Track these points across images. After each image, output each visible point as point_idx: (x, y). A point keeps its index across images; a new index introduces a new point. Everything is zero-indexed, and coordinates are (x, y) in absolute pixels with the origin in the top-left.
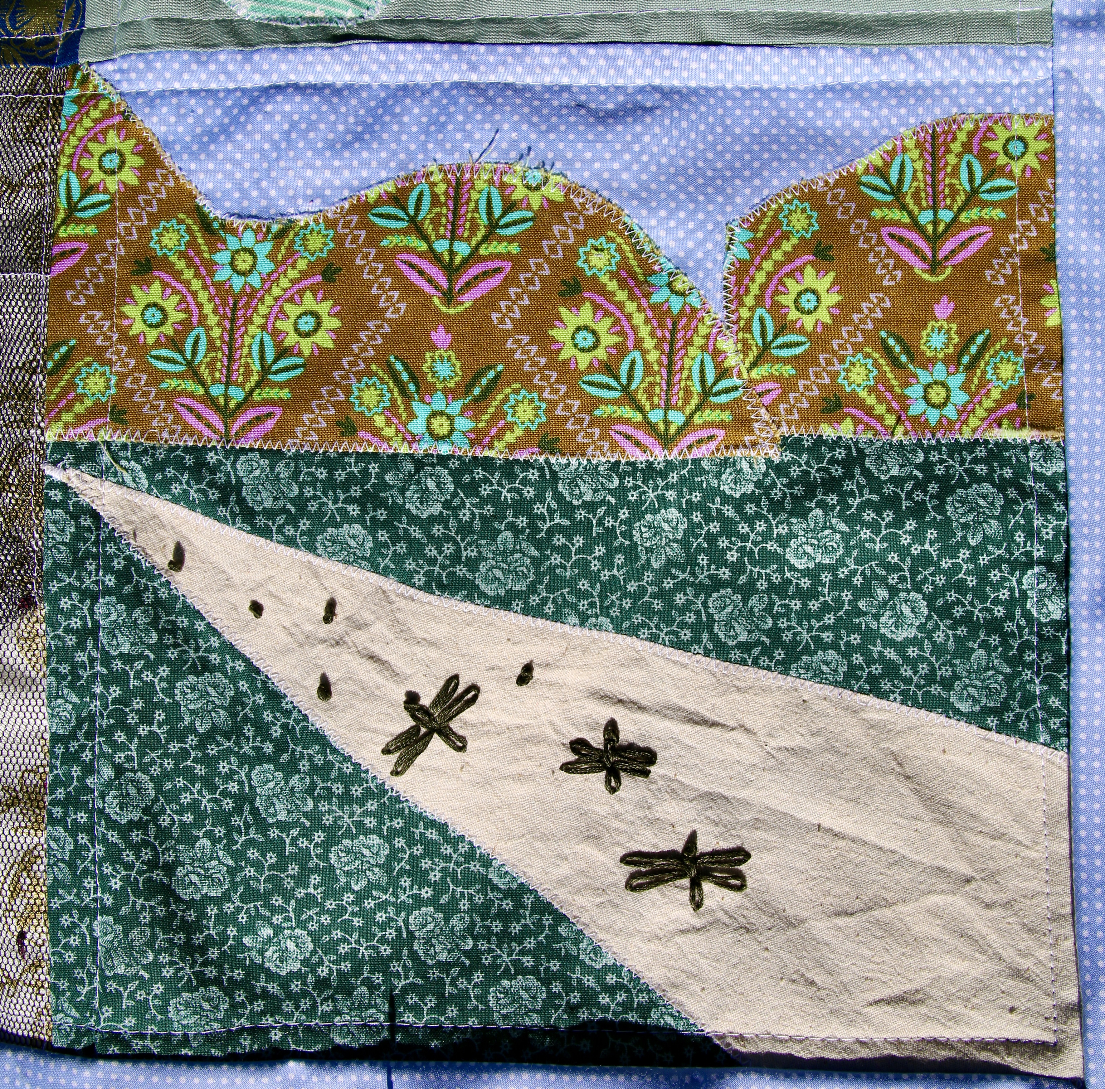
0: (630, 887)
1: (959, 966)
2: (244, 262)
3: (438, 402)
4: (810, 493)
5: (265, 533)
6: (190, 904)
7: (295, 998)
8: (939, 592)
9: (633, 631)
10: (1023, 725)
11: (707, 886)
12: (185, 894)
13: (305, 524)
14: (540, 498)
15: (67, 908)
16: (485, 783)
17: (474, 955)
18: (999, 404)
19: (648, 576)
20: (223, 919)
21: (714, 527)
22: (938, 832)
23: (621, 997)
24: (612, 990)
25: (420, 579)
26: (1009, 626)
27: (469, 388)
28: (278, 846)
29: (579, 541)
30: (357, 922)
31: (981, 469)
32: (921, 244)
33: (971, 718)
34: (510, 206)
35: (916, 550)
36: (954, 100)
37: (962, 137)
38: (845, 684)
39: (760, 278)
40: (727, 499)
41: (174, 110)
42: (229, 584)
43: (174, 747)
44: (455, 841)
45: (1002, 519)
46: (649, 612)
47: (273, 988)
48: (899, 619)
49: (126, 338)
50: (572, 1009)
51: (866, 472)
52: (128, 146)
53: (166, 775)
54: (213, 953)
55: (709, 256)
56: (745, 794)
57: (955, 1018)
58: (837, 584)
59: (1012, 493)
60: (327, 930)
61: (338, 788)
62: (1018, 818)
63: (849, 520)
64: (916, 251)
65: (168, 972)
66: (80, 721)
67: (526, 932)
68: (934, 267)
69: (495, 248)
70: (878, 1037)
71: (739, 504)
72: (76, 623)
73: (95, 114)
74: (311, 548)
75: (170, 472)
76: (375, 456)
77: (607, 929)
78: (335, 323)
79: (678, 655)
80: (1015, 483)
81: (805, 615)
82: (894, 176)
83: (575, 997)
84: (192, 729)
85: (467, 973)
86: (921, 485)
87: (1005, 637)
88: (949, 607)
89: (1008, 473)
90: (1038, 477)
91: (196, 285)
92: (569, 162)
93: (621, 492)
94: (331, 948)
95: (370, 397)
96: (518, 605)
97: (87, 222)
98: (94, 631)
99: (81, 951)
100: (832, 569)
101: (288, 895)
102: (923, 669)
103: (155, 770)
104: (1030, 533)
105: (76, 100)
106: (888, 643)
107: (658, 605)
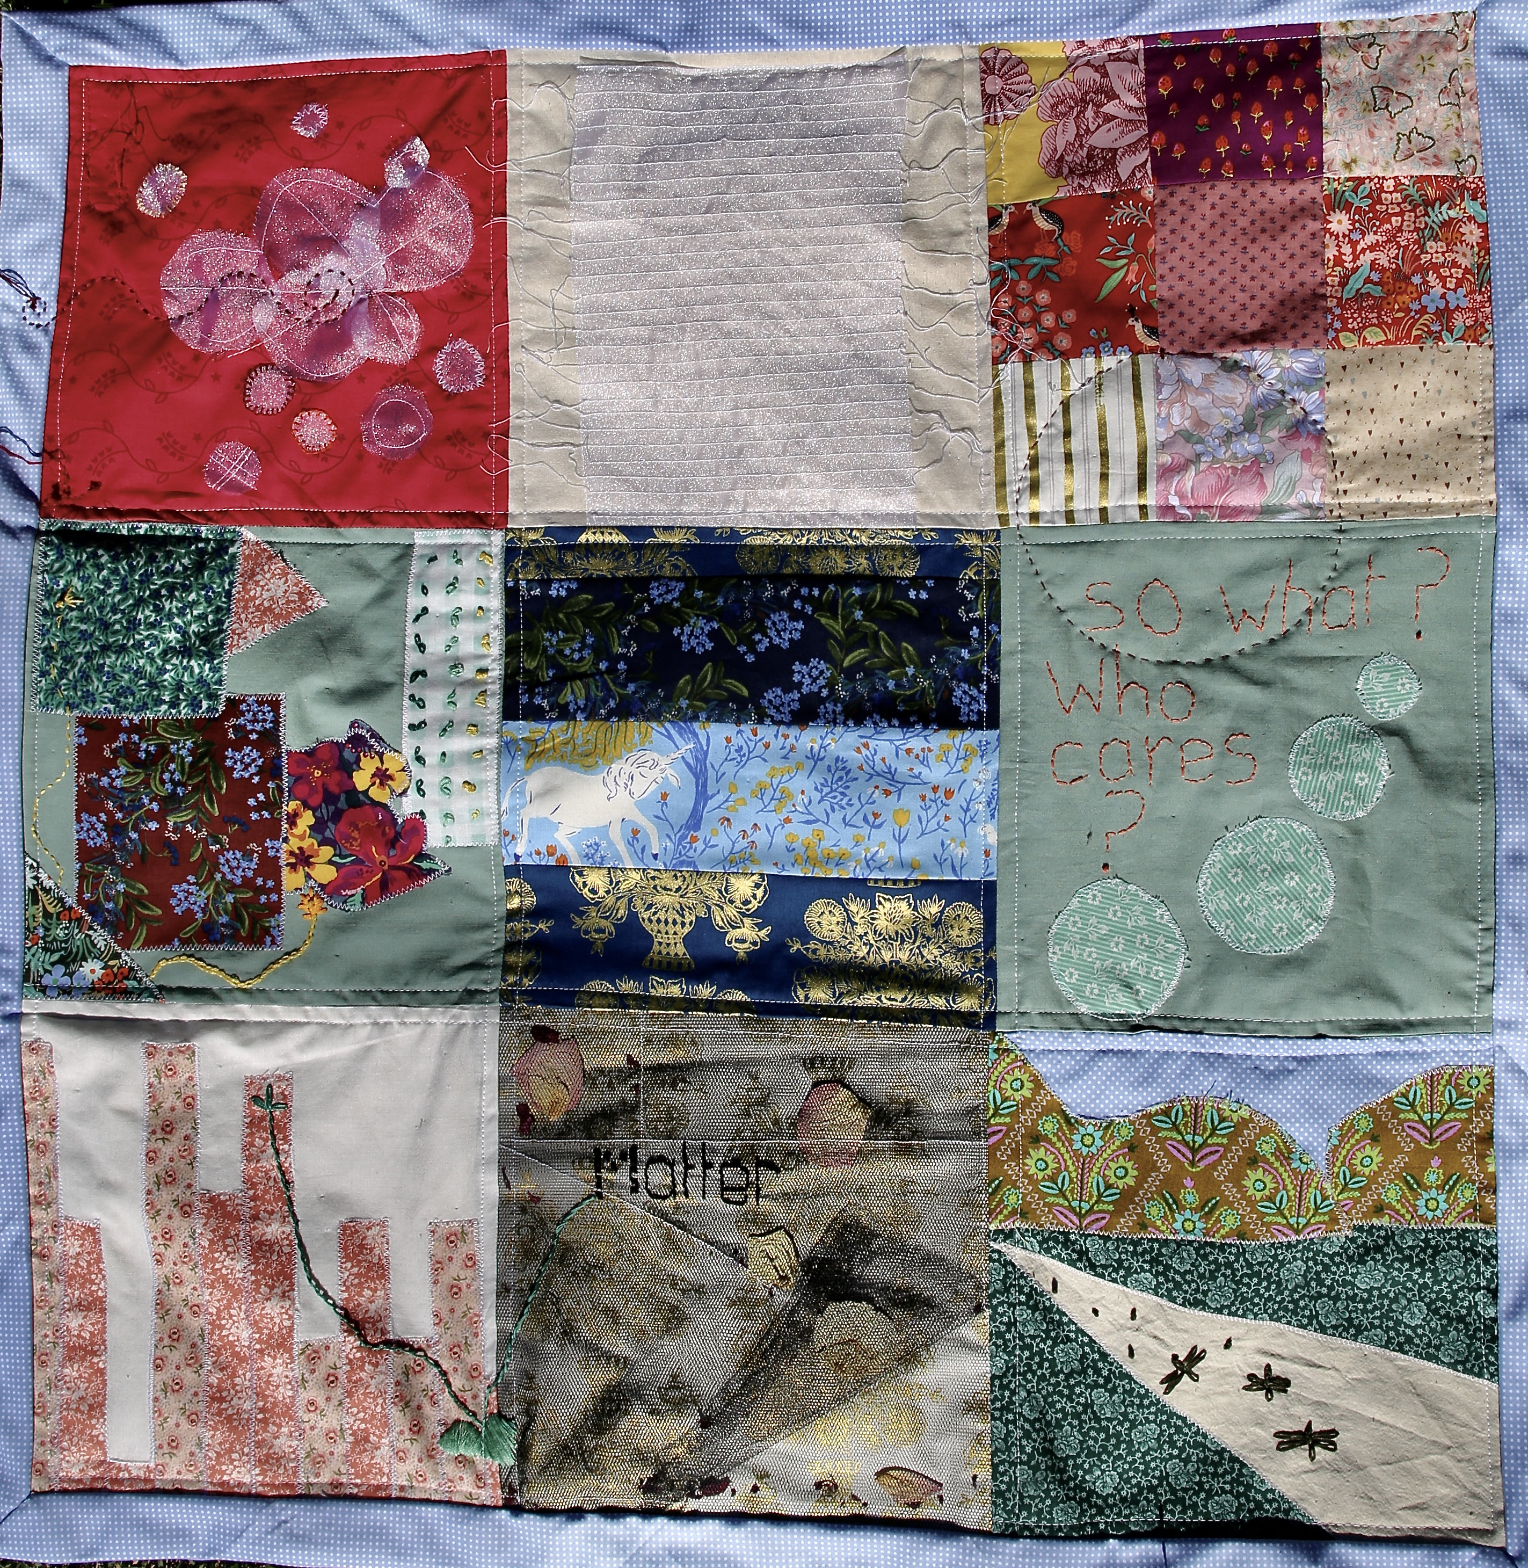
0: (1278, 1449)
1: (1445, 1491)
2: (1088, 1140)
3: (1188, 1214)
4: (1367, 1252)
5: (1102, 1276)
6: (1061, 1459)
7: (1111, 1507)
8: (1433, 1302)
9: (1278, 1320)
10: (1476, 1370)
11: (1317, 1449)
12: (1059, 1454)
13: (1122, 1273)
14: (1237, 1261)
15: (1002, 1462)
16: (1206, 1397)
17: (1200, 1484)
18: (1464, 1209)
19: (1287, 1293)
20: (1076, 1467)
21: (1319, 1268)
22: (1433, 1423)
23: (1275, 1505)
24: (1270, 1502)
25: (1180, 1301)
26: (1468, 1319)
27: (1202, 1208)
28: (1106, 1429)
29: (1255, 1280)
30: (1142, 1467)
31: (1454, 1243)
32: (1424, 1130)
33: (1449, 1365)
34: (1222, 1120)
35: (1421, 1281)
36: (1442, 1059)
37: (1446, 1077)
38: (1386, 1347)
39: (1344, 1152)
40: (1325, 1255)
41: (1050, 1061)
42: (1081, 1299)
43: (1053, 1380)
44: (1190, 1426)
45: (1464, 1268)
46: (1286, 1309)
47: (1100, 1502)
48: (1413, 1315)
49: (1026, 1175)
50: (1251, 1511)
51: (1395, 1243)
52: (1025, 1077)
53: (1049, 1394)
54: (1072, 1484)
55: (1320, 1145)
56: (1336, 1402)
57: (1444, 1517)
58: (1381, 1296)
59: (1469, 1255)
60: (1126, 1471)
61: (1137, 1401)
62: (1475, 1417)
63: (1387, 1267)
64: (1422, 1134)
65: (1053, 1494)
66: (1008, 1369)
67: (1226, 1472)
68: (1431, 1141)
69: (1215, 1140)
70: (1405, 1526)
71: (1331, 1257)
72: (1005, 1319)
73: (1008, 1060)
74: (1125, 1283)
75: (1051, 1243)
76: (1157, 1240)
77: (1267, 1470)
78: (1135, 1173)
79: (1301, 1331)
80: (1471, 1249)
81: (1365, 1311)
82: (1411, 1097)
83: (1252, 1505)
84: (1061, 1371)
85: (1197, 1493)
86: (1423, 1250)
87: (1467, 1325)
88: (1438, 1309)
89: (1468, 1244)
90: (1483, 1246)
91: (1063, 1150)
92: (1252, 1100)
93: (1275, 1257)
94: (1128, 1481)
95: (1154, 1211)
96: (1226, 1311)
97: (1005, 1116)
98: (1015, 1324)
99: (1010, 1484)
100: (1379, 1289)
101: (1109, 1454)
102: (1425, 1340)
103: (1044, 1392)
104: (1478, 1274)
105: (996, 1051)
106: (1407, 1326)
107: (1291, 1306)
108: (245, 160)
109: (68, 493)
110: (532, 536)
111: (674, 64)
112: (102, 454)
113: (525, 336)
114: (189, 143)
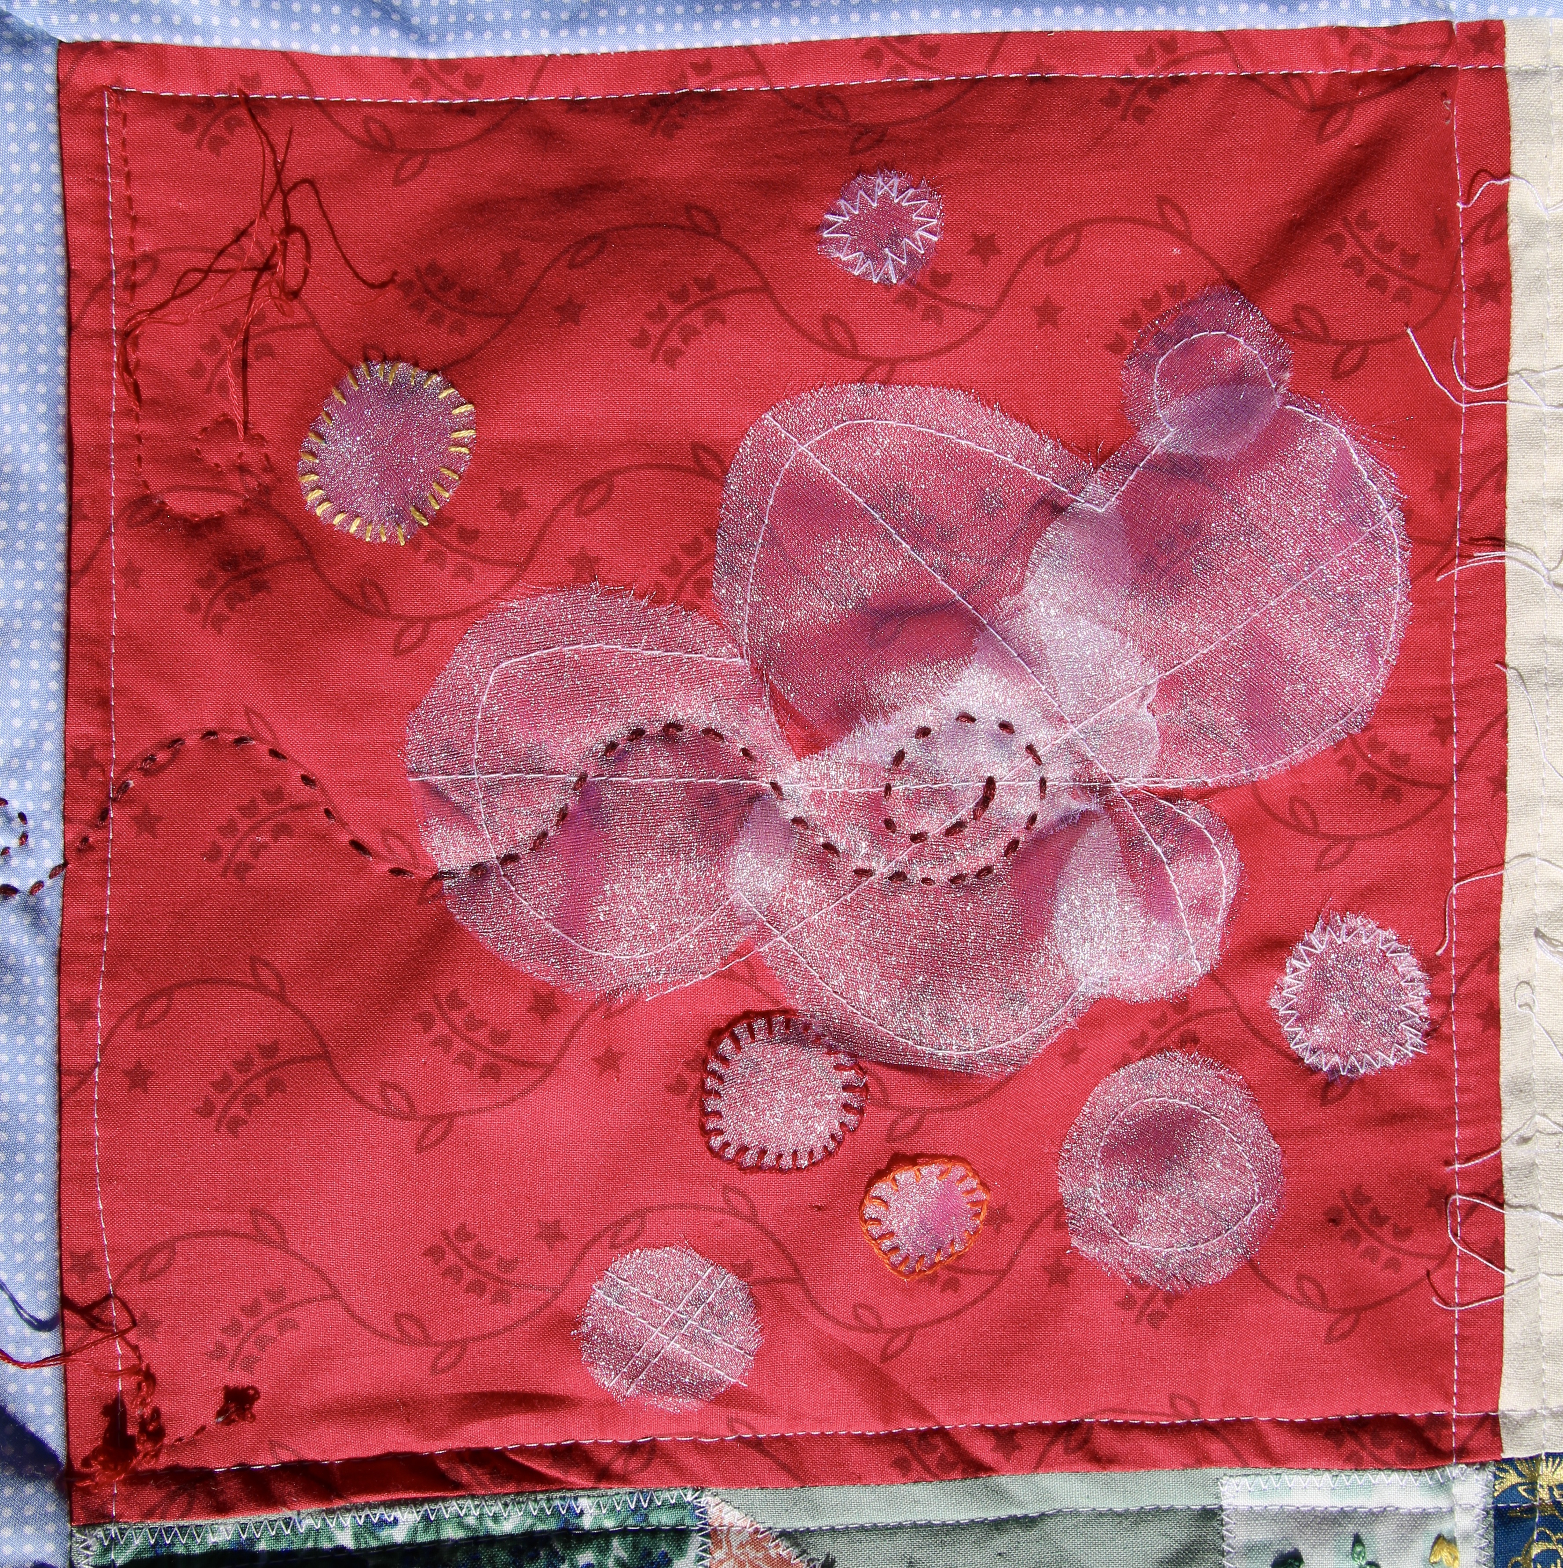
108: (672, 357)
109: (158, 1435)
112: (252, 1310)
114: (469, 295)
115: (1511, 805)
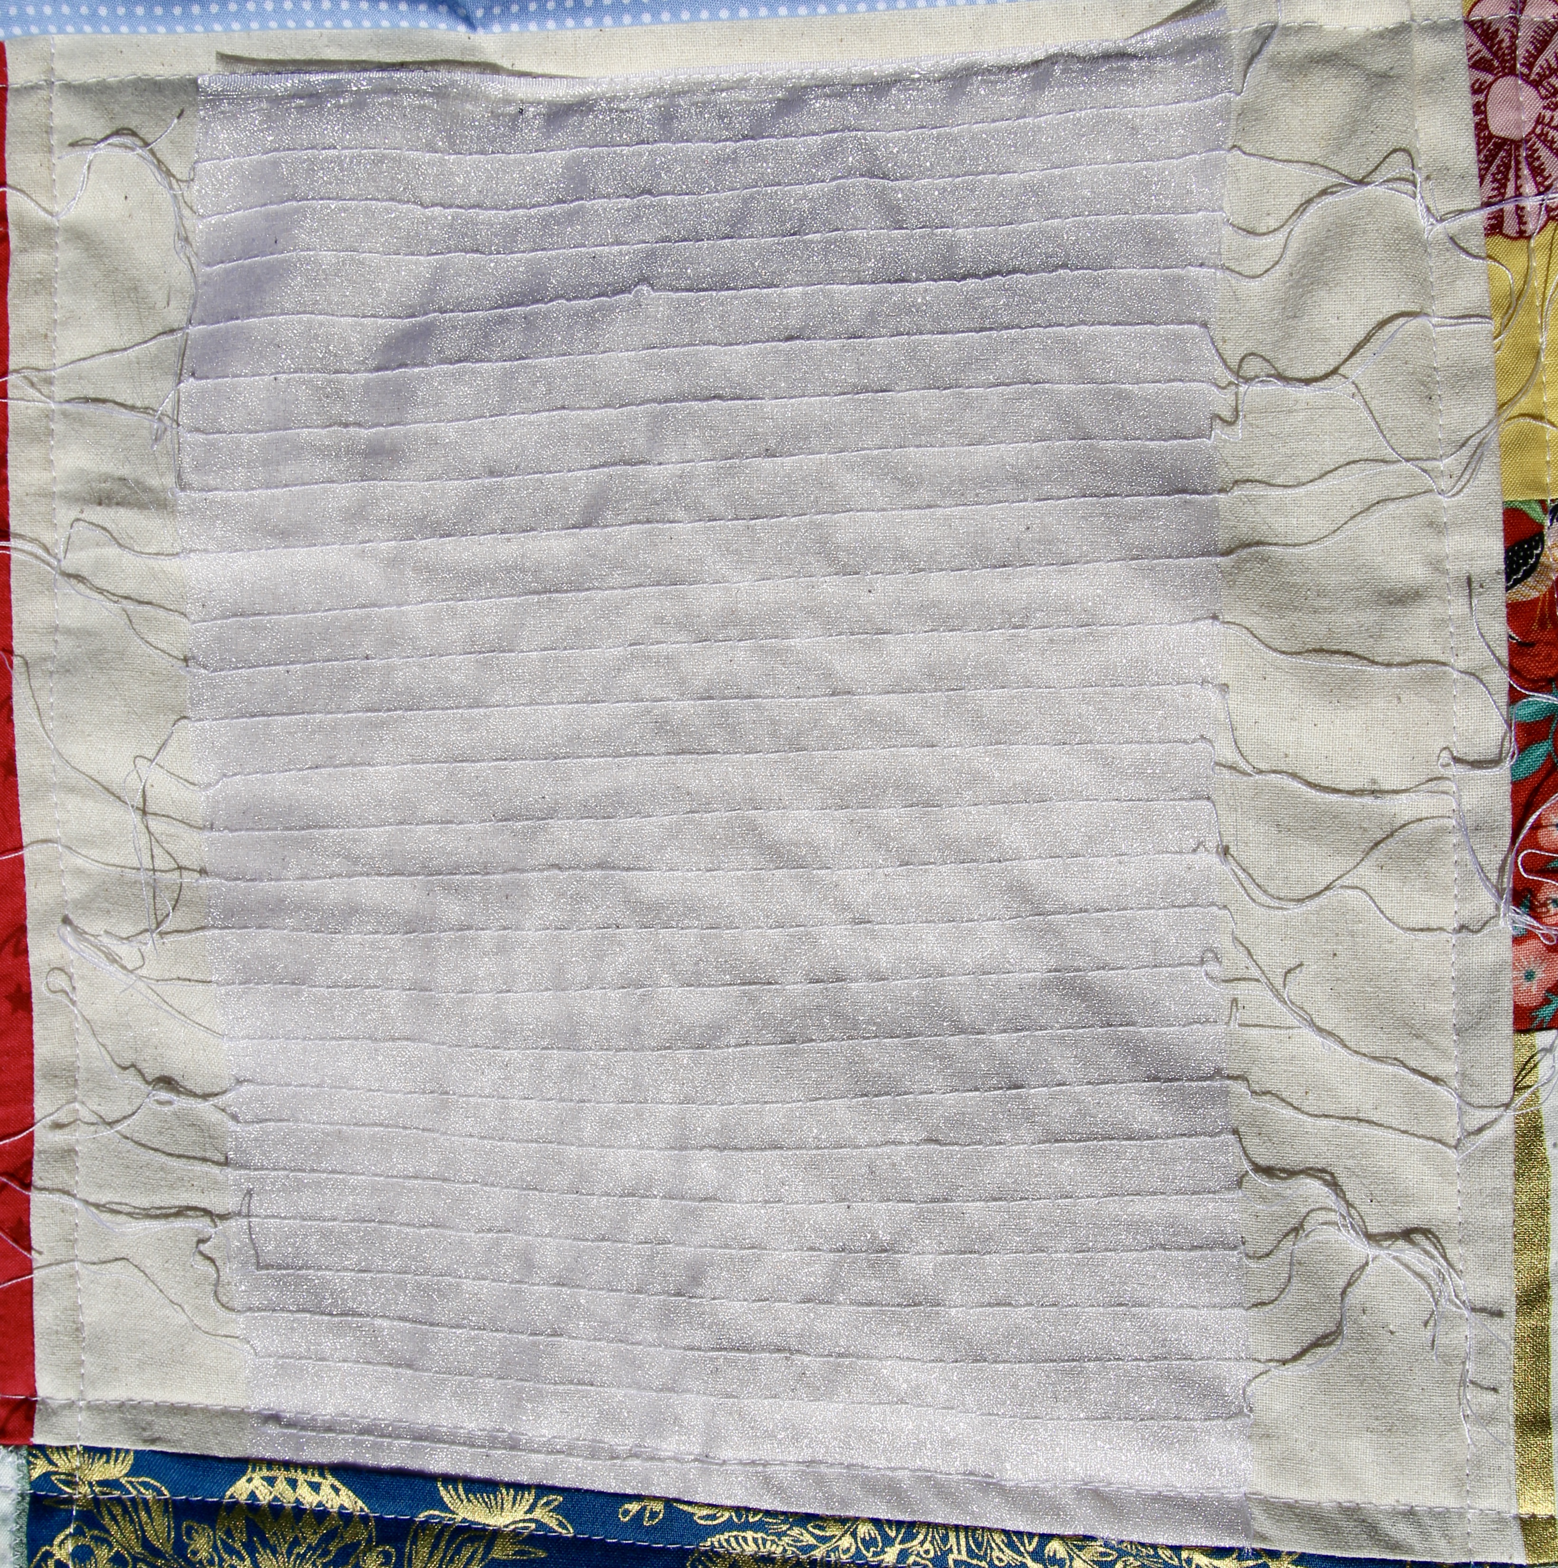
110: (100, 1471)
111: (493, 69)
113: (75, 889)
115: (22, 789)
